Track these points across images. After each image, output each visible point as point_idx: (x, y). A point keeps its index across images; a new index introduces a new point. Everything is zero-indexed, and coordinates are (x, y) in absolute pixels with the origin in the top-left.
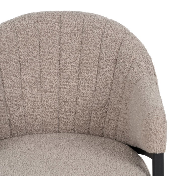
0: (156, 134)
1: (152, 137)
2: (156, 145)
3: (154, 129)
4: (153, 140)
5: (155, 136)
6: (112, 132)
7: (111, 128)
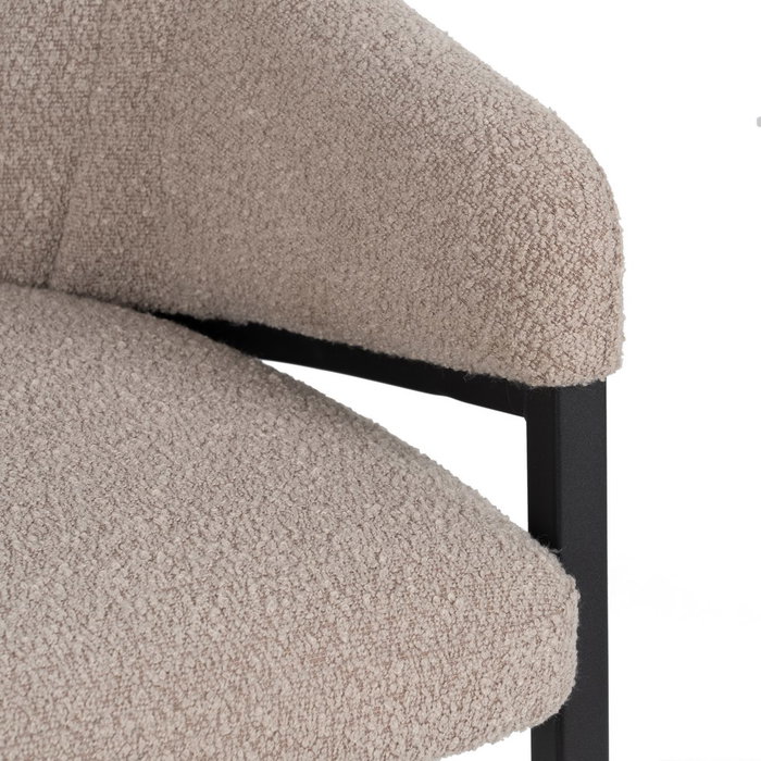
0: (578, 275)
1: (552, 297)
2: (579, 337)
3: (565, 248)
4: (560, 313)
5: (574, 288)
6: (27, 243)
7: (15, 226)
